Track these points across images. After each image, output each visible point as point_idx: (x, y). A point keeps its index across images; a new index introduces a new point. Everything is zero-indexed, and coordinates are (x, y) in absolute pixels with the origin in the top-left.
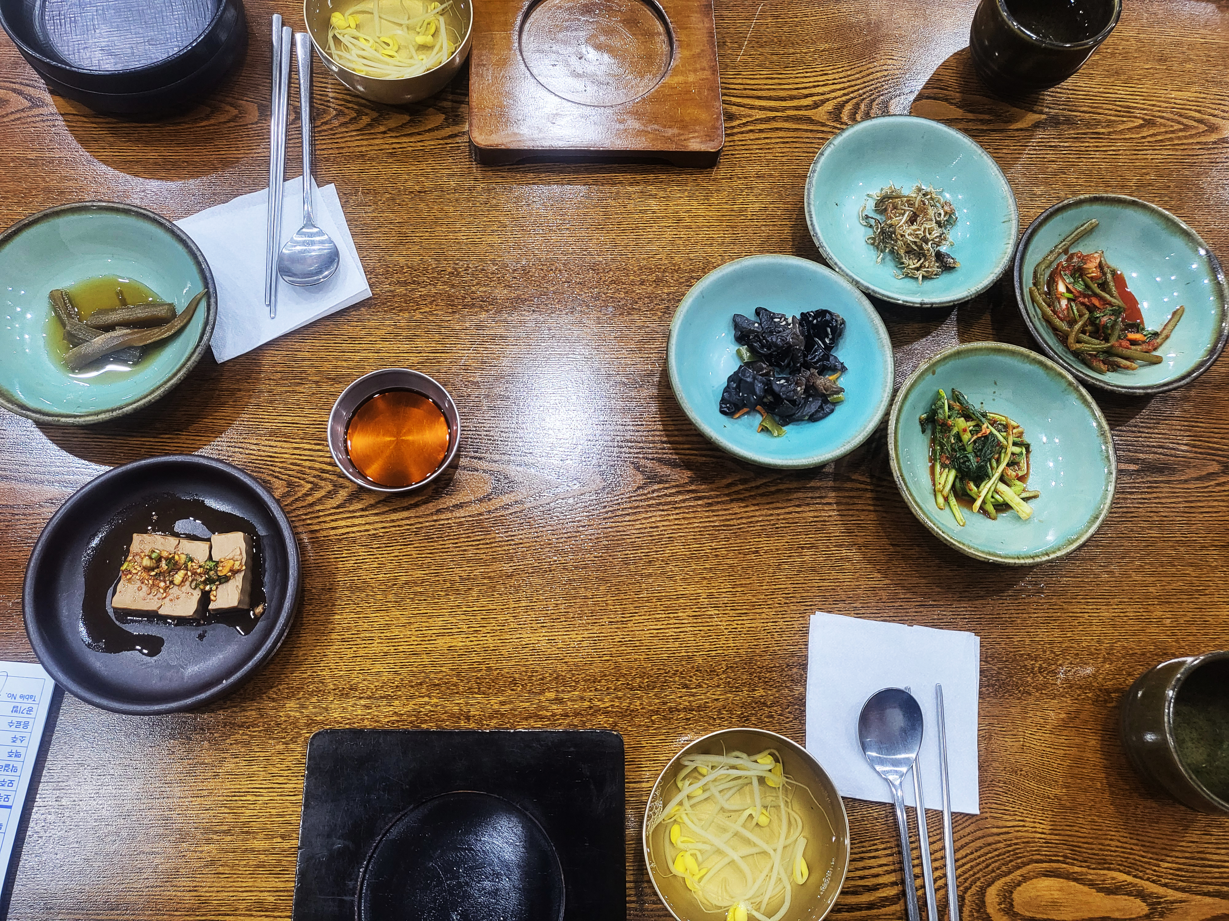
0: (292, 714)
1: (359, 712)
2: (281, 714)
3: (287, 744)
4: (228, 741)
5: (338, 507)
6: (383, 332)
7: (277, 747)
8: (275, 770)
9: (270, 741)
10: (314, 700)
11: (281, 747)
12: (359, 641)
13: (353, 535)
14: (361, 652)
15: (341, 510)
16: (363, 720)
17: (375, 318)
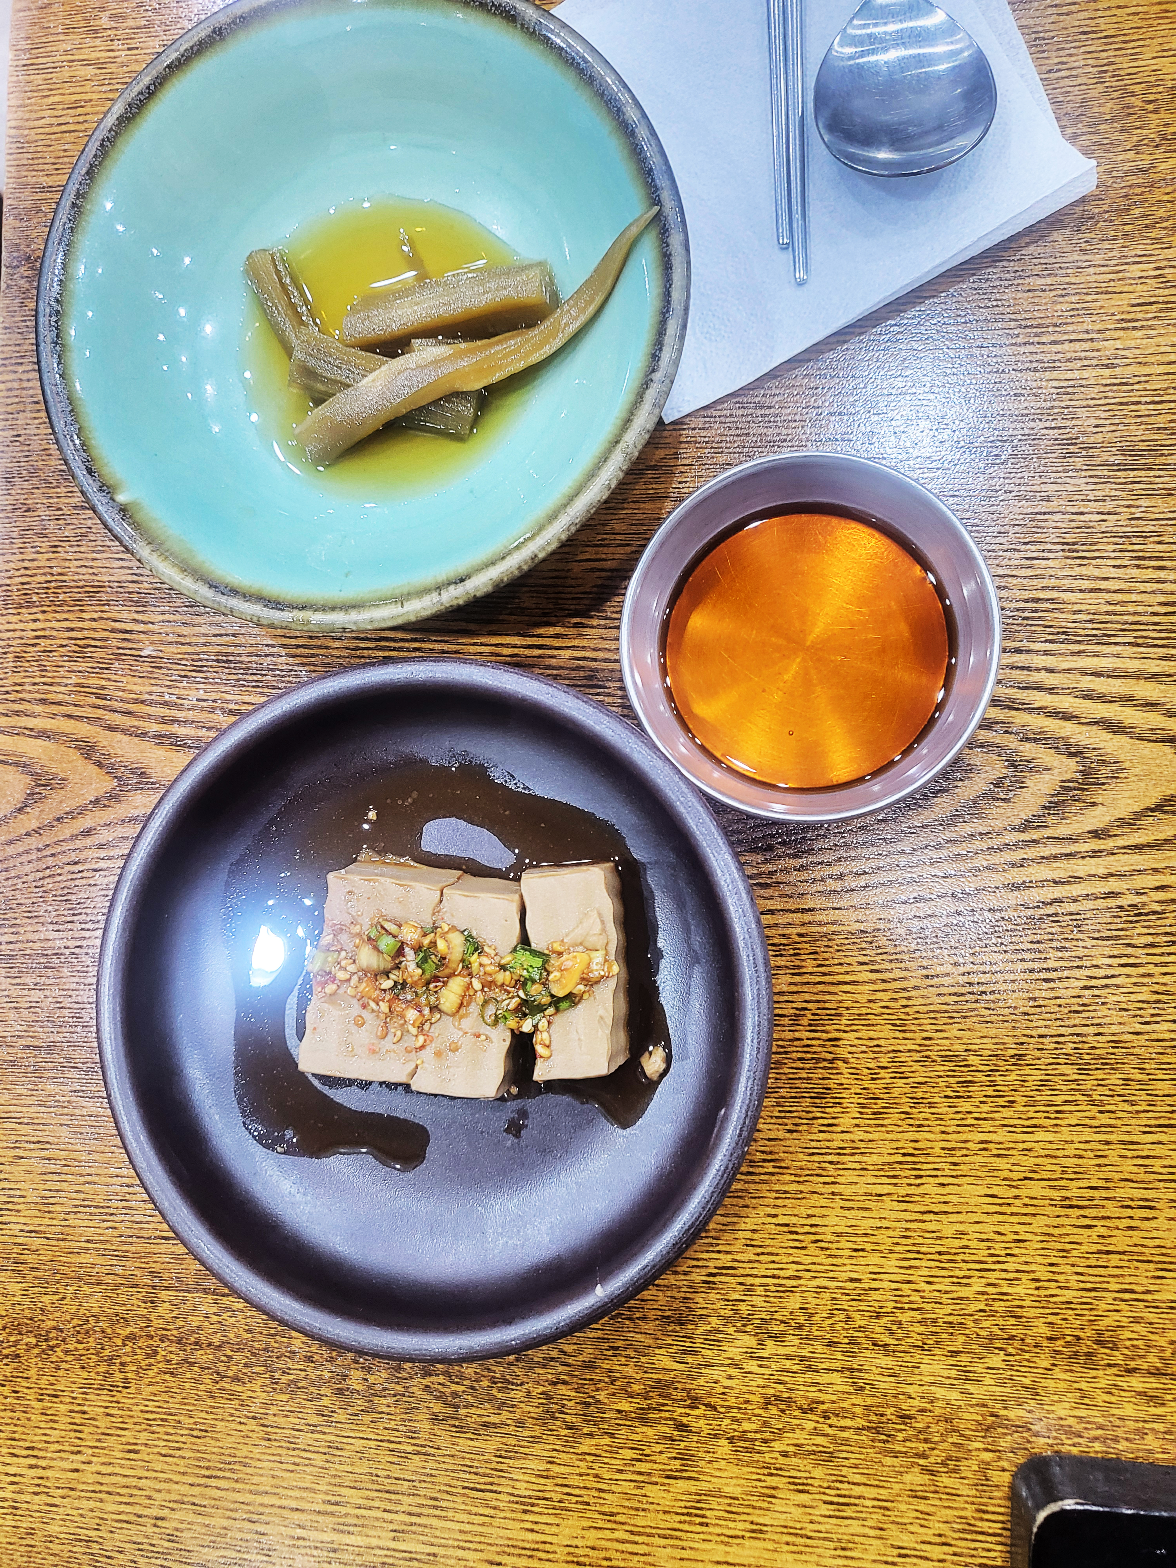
0: (939, 1392)
1: (1129, 1410)
2: (910, 1390)
3: (932, 1473)
4: (777, 1446)
5: (1027, 826)
6: (1124, 301)
7: (907, 1478)
8: (906, 1540)
9: (888, 1461)
10: (997, 1360)
11: (915, 1479)
12: (1111, 1209)
13: (1074, 907)
14: (1120, 1242)
15: (1035, 835)
16: (1142, 1433)
17: (1098, 259)
